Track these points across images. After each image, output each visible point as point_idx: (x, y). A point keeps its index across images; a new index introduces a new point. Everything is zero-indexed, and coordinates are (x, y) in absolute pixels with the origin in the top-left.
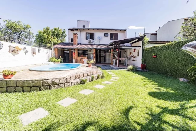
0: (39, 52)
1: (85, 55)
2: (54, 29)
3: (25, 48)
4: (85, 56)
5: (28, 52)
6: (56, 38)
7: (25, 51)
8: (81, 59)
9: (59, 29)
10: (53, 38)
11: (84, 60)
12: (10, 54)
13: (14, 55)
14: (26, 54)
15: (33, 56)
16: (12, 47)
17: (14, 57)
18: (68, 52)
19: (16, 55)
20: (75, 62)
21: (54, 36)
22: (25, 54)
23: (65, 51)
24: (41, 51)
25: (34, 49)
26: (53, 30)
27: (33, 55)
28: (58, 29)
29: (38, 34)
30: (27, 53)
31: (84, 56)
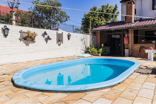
0: (69, 39)
1: (149, 41)
2: (102, 7)
3: (45, 33)
4: (151, 43)
5: (50, 39)
6: (104, 19)
7: (45, 38)
8: (141, 48)
9: (109, 6)
10: (100, 19)
11: (147, 51)
12: (22, 43)
13: (27, 45)
14: (47, 42)
15: (59, 45)
16: (24, 32)
17: (27, 46)
18: (118, 37)
19: (30, 45)
20: (129, 54)
21: (102, 17)
22: (45, 42)
23: (113, 36)
24: (71, 37)
25: (60, 34)
26: (101, 9)
27: (59, 43)
28: (107, 7)
29: (84, 17)
30: (49, 41)
31: (147, 43)
